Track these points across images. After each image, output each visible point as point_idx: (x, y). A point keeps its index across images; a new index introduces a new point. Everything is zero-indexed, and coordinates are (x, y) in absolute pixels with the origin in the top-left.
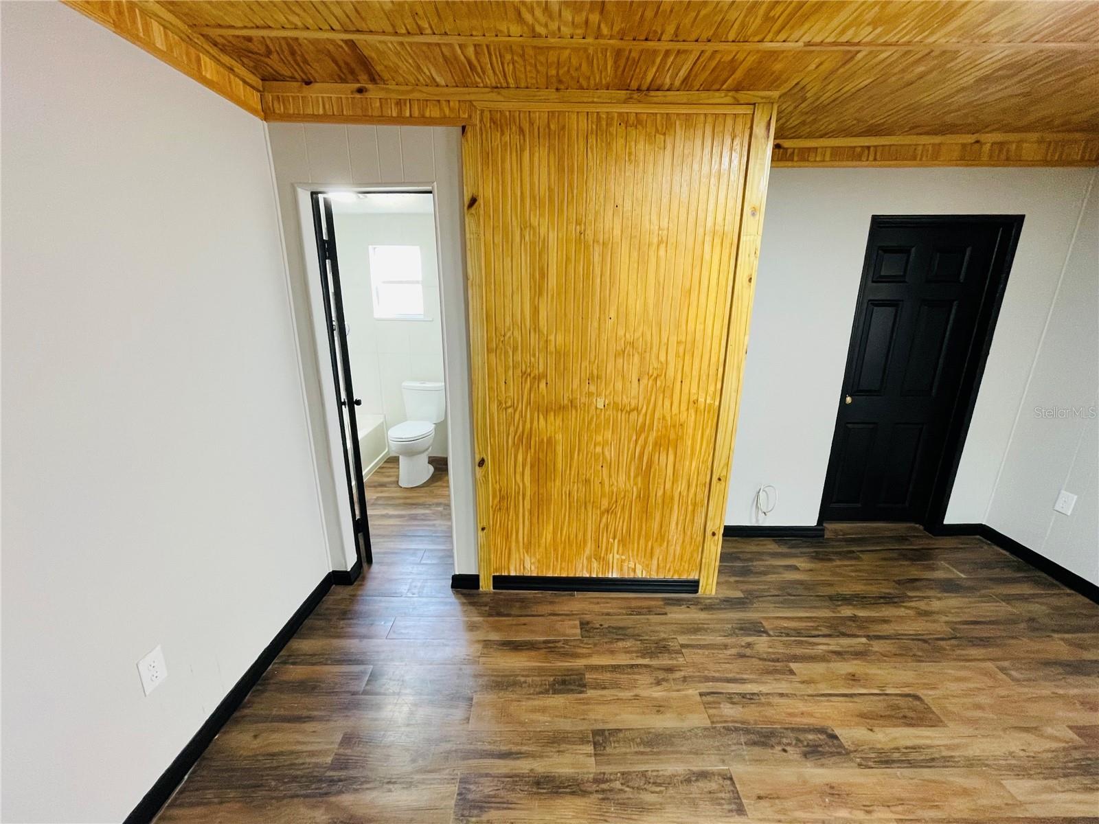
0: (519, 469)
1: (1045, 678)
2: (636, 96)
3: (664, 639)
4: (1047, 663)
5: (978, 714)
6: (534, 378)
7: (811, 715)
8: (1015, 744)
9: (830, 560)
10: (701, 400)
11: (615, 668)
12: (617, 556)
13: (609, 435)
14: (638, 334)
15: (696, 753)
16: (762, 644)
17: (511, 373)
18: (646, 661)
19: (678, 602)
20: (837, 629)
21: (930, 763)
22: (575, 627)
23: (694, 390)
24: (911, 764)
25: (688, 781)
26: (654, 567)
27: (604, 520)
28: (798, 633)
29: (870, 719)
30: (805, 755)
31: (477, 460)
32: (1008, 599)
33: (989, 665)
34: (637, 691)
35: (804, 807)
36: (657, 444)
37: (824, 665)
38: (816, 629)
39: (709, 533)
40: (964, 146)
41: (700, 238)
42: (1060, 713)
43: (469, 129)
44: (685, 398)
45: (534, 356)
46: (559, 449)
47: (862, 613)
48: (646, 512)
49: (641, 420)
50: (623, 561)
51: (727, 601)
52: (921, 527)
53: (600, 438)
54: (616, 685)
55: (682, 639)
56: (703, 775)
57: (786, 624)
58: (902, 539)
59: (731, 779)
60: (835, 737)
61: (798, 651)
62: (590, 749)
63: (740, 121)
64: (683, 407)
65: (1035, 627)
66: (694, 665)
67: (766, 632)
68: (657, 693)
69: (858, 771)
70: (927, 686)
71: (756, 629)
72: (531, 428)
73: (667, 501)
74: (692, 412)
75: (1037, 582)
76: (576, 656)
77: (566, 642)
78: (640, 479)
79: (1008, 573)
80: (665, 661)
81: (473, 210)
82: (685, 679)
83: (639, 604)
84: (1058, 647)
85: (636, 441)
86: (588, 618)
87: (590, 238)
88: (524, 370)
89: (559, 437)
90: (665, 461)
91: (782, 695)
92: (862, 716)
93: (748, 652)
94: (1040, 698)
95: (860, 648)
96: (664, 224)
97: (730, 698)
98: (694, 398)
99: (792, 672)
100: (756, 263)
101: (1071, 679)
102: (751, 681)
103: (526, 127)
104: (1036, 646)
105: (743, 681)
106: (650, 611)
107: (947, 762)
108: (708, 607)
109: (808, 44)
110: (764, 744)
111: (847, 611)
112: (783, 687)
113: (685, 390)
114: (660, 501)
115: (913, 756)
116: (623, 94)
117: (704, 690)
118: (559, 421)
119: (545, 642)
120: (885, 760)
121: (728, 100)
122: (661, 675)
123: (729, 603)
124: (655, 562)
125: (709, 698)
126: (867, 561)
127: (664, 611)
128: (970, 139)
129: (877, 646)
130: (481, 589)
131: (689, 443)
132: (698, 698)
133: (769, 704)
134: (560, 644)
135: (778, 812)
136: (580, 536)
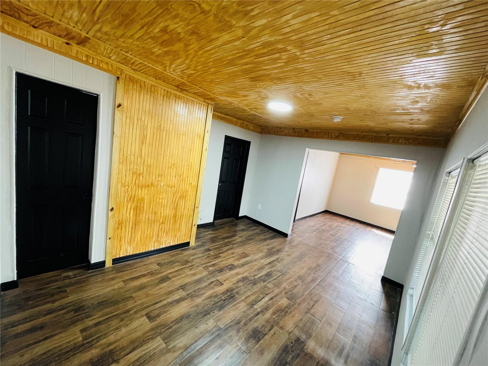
0: (128, 211)
1: (261, 243)
2: (180, 90)
3: (187, 260)
4: (261, 240)
5: (254, 252)
6: (138, 174)
7: (228, 263)
8: (260, 255)
9: (218, 230)
10: (193, 183)
11: (176, 271)
12: (164, 239)
13: (164, 195)
14: (176, 162)
15: (209, 279)
16: (212, 253)
17: (128, 172)
18: (185, 266)
19: (185, 250)
20: (226, 245)
21: (250, 262)
22: (156, 266)
23: (191, 180)
24: (247, 264)
25: (209, 285)
26: (176, 241)
27: (161, 226)
28: (218, 248)
29: (238, 259)
30: (230, 270)
31: (110, 208)
32: (253, 230)
33: (253, 243)
34: (186, 274)
35: (233, 278)
36: (180, 198)
37: (226, 253)
38: (222, 246)
39: (193, 225)
40: (241, 123)
41: (194, 136)
42: (265, 248)
43: (120, 79)
44: (188, 182)
45: (139, 166)
46: (146, 202)
47: (230, 240)
48: (175, 221)
49: (175, 190)
50: (166, 240)
51: (198, 246)
52: (234, 218)
53: (161, 197)
54: (179, 275)
55: (192, 258)
56: (212, 283)
57: (215, 247)
58: (232, 222)
59: (218, 280)
60: (233, 265)
61: (220, 252)
62: (181, 290)
63: (205, 106)
64: (188, 185)
65: (258, 234)
66: (198, 262)
67: (211, 250)
68: (192, 272)
69: (240, 269)
70: (245, 250)
71: (209, 250)
72: (135, 194)
73: (182, 216)
74: (190, 187)
75: (256, 226)
76: (162, 272)
77: (156, 270)
78: (174, 210)
79: (251, 225)
80: (190, 264)
81: (119, 108)
82: (197, 266)
83: (173, 253)
84: (262, 237)
85: (173, 197)
86: (158, 262)
87: (162, 128)
88: (134, 171)
89: (146, 197)
90: (182, 203)
91: (221, 261)
92: (237, 259)
93: (209, 255)
94: (262, 246)
95: (232, 247)
96: (185, 129)
97: (210, 266)
98: (191, 183)
99: (220, 256)
100: (208, 145)
101: (265, 242)
102: (213, 261)
103: (143, 86)
104: (259, 238)
105: (211, 262)
106: (178, 254)
107: (252, 261)
108: (194, 248)
109: (225, 100)
110: (221, 272)
111: (226, 241)
112: (220, 260)
113: (189, 180)
114: (180, 217)
115: (247, 263)
116: (176, 88)
117: (204, 267)
118: (146, 191)
119: (148, 273)
120: (243, 265)
121: (202, 100)
122: (190, 268)
123: (199, 246)
124: (177, 239)
125: (205, 268)
126: (226, 228)
127: (182, 253)
128: (242, 122)
129: (235, 246)
130: (106, 266)
131: (189, 197)
132: (203, 269)
133: (219, 264)
134: (154, 272)
135: (229, 281)
136: (151, 234)
